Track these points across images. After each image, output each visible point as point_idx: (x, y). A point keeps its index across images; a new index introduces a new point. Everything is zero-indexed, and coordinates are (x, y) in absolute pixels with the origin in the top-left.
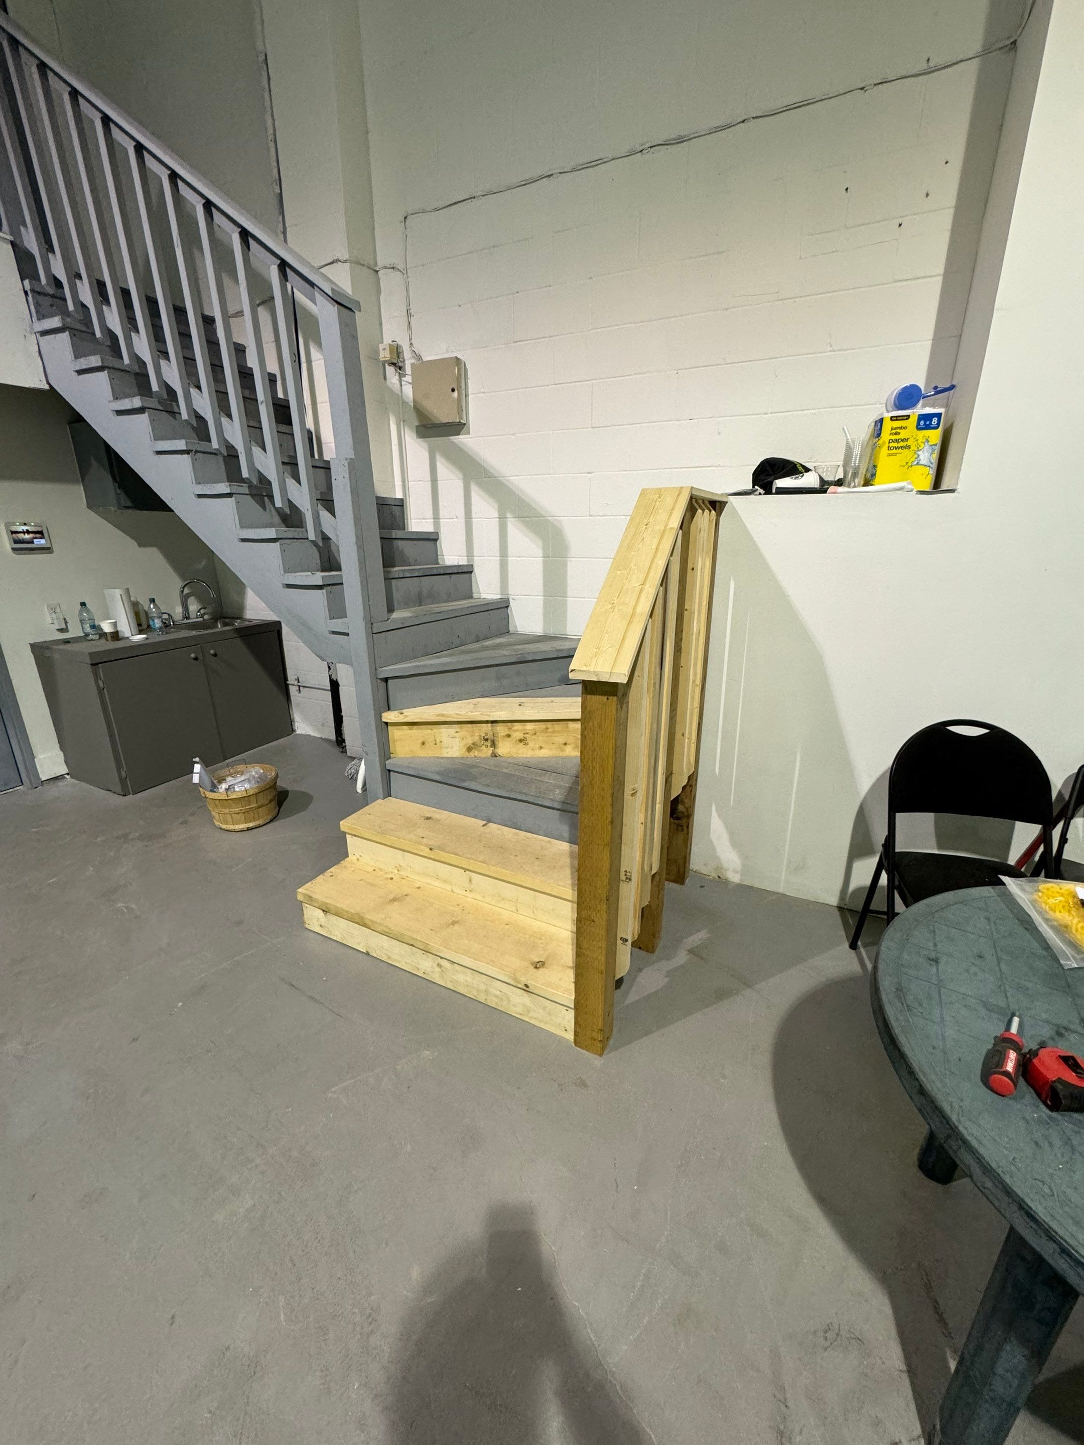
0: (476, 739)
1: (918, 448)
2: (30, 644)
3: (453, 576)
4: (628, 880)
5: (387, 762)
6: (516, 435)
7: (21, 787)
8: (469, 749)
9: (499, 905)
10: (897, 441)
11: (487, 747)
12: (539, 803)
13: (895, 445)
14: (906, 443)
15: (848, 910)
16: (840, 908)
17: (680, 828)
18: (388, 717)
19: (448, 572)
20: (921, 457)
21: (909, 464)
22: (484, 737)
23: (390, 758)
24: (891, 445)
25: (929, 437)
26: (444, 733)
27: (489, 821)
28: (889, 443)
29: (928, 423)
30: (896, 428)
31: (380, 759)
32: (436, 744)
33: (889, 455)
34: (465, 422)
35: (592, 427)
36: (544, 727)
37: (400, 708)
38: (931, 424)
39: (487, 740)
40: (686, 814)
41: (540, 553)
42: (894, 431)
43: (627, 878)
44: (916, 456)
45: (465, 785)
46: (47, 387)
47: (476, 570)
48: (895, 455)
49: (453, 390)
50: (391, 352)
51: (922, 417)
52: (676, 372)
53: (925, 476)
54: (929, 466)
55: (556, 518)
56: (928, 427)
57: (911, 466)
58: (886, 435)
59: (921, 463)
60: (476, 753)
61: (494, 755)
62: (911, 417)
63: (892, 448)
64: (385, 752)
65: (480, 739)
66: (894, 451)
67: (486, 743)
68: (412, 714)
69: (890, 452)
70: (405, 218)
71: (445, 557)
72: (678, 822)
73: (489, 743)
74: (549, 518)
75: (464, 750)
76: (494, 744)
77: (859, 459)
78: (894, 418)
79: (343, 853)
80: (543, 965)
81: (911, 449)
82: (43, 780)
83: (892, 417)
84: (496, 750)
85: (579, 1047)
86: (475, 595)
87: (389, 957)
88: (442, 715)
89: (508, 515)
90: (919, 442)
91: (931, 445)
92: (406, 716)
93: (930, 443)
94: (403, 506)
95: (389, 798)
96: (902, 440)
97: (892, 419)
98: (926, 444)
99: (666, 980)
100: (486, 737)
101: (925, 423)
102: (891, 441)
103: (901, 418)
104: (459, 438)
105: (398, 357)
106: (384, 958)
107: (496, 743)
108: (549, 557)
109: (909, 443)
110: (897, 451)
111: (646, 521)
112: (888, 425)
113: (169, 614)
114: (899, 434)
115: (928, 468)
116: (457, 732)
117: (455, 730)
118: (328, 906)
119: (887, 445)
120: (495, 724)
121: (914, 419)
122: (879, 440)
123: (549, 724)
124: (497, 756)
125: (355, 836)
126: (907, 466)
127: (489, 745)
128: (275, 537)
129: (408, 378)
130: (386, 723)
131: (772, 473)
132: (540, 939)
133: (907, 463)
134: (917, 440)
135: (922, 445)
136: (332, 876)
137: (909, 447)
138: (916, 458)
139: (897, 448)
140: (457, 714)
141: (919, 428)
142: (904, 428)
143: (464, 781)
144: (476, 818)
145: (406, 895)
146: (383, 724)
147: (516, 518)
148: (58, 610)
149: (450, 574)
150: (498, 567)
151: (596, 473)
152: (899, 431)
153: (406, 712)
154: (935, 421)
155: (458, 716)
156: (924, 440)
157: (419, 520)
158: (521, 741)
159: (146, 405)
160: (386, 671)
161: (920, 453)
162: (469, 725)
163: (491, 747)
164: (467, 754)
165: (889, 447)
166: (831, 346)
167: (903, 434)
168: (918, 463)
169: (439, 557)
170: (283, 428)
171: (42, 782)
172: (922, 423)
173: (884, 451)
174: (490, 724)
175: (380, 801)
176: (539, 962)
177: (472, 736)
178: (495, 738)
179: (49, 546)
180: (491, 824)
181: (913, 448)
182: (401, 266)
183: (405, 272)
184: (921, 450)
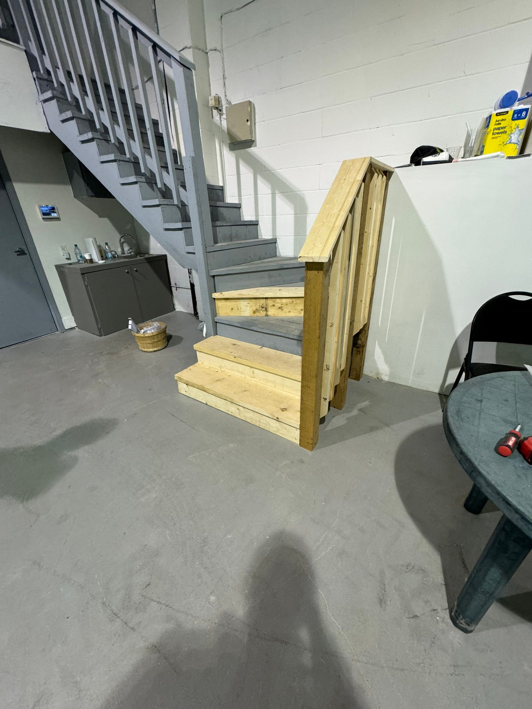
0: (258, 307)
1: (511, 132)
2: (55, 265)
3: (248, 226)
4: (327, 370)
5: (215, 318)
6: (281, 145)
7: (57, 332)
8: (254, 312)
9: (266, 384)
10: (499, 129)
11: (263, 311)
12: (287, 336)
13: (497, 131)
14: (504, 129)
15: (443, 395)
16: (440, 394)
17: (359, 353)
18: (215, 295)
19: (245, 224)
20: (513, 138)
21: (505, 143)
22: (261, 306)
23: (216, 316)
24: (495, 132)
25: (519, 125)
26: (243, 304)
27: (263, 346)
28: (494, 130)
29: (519, 115)
30: (499, 121)
31: (212, 317)
32: (238, 309)
33: (493, 138)
34: (254, 140)
35: (322, 137)
36: (291, 301)
37: (221, 291)
38: (521, 115)
39: (263, 307)
40: (362, 345)
41: (292, 212)
42: (497, 123)
43: (327, 369)
44: (509, 137)
45: (251, 328)
46: (49, 131)
47: (260, 223)
48: (497, 138)
49: (248, 121)
50: (215, 100)
51: (515, 112)
52: (370, 99)
53: (514, 150)
54: (517, 144)
55: (302, 192)
56: (519, 118)
57: (506, 144)
58: (492, 126)
59: (512, 141)
60: (257, 314)
61: (267, 315)
62: (509, 113)
63: (495, 134)
64: (214, 313)
65: (260, 307)
66: (496, 135)
67: (263, 309)
68: (226, 294)
69: (494, 136)
70: (221, 17)
71: (244, 217)
72: (358, 349)
73: (264, 309)
74: (297, 192)
75: (252, 312)
76: (266, 310)
77: (474, 143)
78: (498, 114)
79: (195, 360)
80: (286, 410)
81: (507, 133)
82: (66, 328)
83: (497, 114)
84: (267, 313)
85: (301, 447)
86: (260, 237)
87: (216, 406)
88: (241, 295)
89: (277, 192)
90: (512, 128)
91: (520, 130)
92: (224, 295)
93: (519, 129)
94: (223, 190)
95: (217, 336)
96: (502, 128)
97: (497, 115)
98: (517, 129)
99: (346, 421)
100: (262, 306)
101: (518, 115)
102: (495, 129)
103: (503, 114)
104: (251, 150)
105: (219, 104)
106: (214, 406)
107: (268, 309)
108: (297, 214)
109: (505, 130)
110: (498, 135)
111: (344, 178)
112: (494, 119)
113: (115, 252)
114: (500, 124)
115: (516, 145)
116: (248, 303)
117: (247, 302)
118: (189, 382)
119: (492, 132)
120: (267, 300)
121: (511, 113)
122: (488, 129)
123: (294, 300)
124: (268, 316)
125: (200, 352)
126: (503, 145)
127: (264, 310)
128: (158, 203)
129: (224, 116)
130: (214, 299)
131: (422, 155)
132: (285, 399)
133: (503, 143)
134: (511, 127)
135: (514, 130)
136: (190, 370)
137: (505, 132)
138: (509, 139)
139: (498, 133)
140: (248, 294)
141: (513, 119)
142: (504, 120)
143: (251, 326)
144: (257, 344)
145: (224, 379)
146: (213, 299)
147: (280, 193)
148: (65, 249)
149: (246, 225)
150: (271, 221)
151: (323, 165)
152: (500, 122)
153: (223, 293)
154: (524, 113)
155: (248, 295)
156: (516, 127)
157: (231, 198)
158: (280, 308)
159: (94, 137)
160: (213, 273)
161: (512, 135)
162: (254, 300)
163: (265, 311)
164: (253, 315)
165: (493, 133)
166: (465, 73)
167: (503, 124)
168: (510, 142)
169: (241, 217)
170: (161, 148)
171: (66, 330)
172: (516, 116)
173: (490, 136)
174: (264, 300)
175: (212, 337)
176: (284, 408)
177: (256, 305)
178: (267, 307)
179: (58, 217)
180: (264, 347)
181: (508, 132)
182: (219, 48)
183: (222, 52)
184: (512, 133)
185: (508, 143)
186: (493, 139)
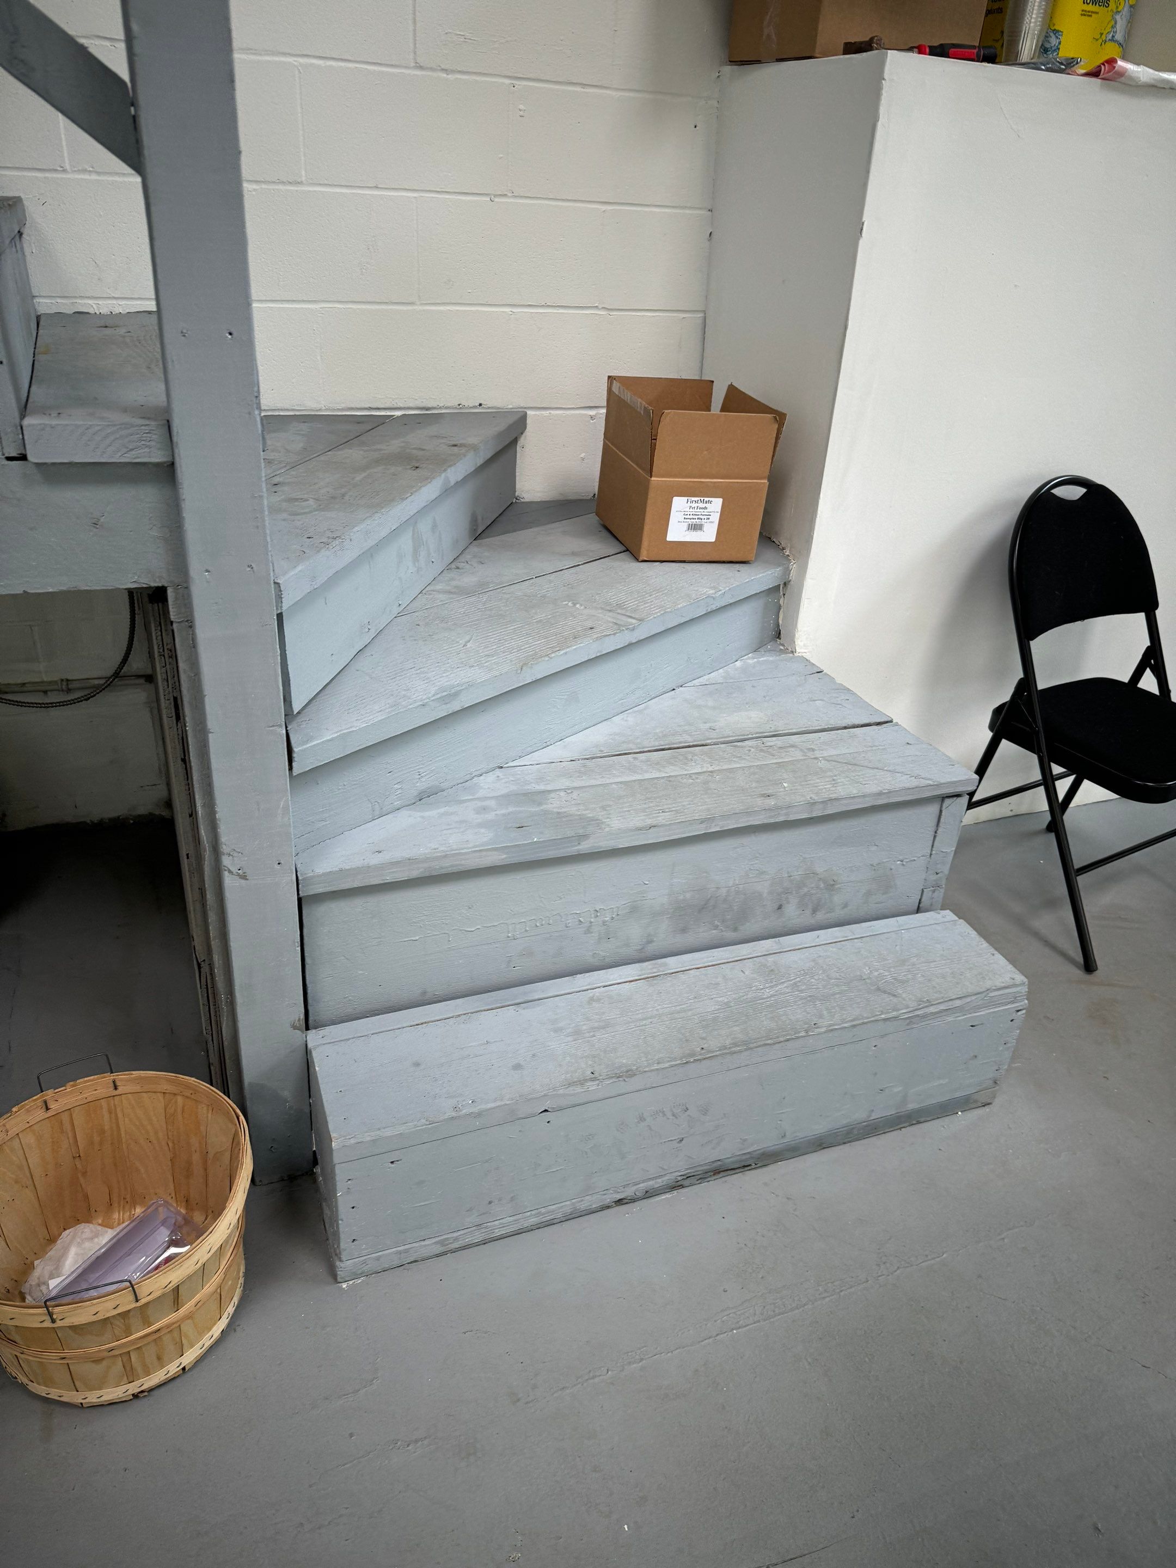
21: (1104, 37)
33: (1084, 13)
48: (1090, 14)
54: (1122, 46)
57: (1105, 41)
59: (1116, 37)
66: (1091, 7)
69: (1086, 7)
81: (1110, 8)
91: (1131, 7)
98: (1126, 3)
110: (1094, 8)
126: (1100, 41)
133: (1102, 34)
137: (1108, 4)
138: (1113, 27)
139: (1094, 3)
161: (1117, 17)
168: (1113, 36)
173: (1077, 6)
181: (1112, 6)
184: (1119, 12)
185: (1109, 40)
186: (1085, 15)
